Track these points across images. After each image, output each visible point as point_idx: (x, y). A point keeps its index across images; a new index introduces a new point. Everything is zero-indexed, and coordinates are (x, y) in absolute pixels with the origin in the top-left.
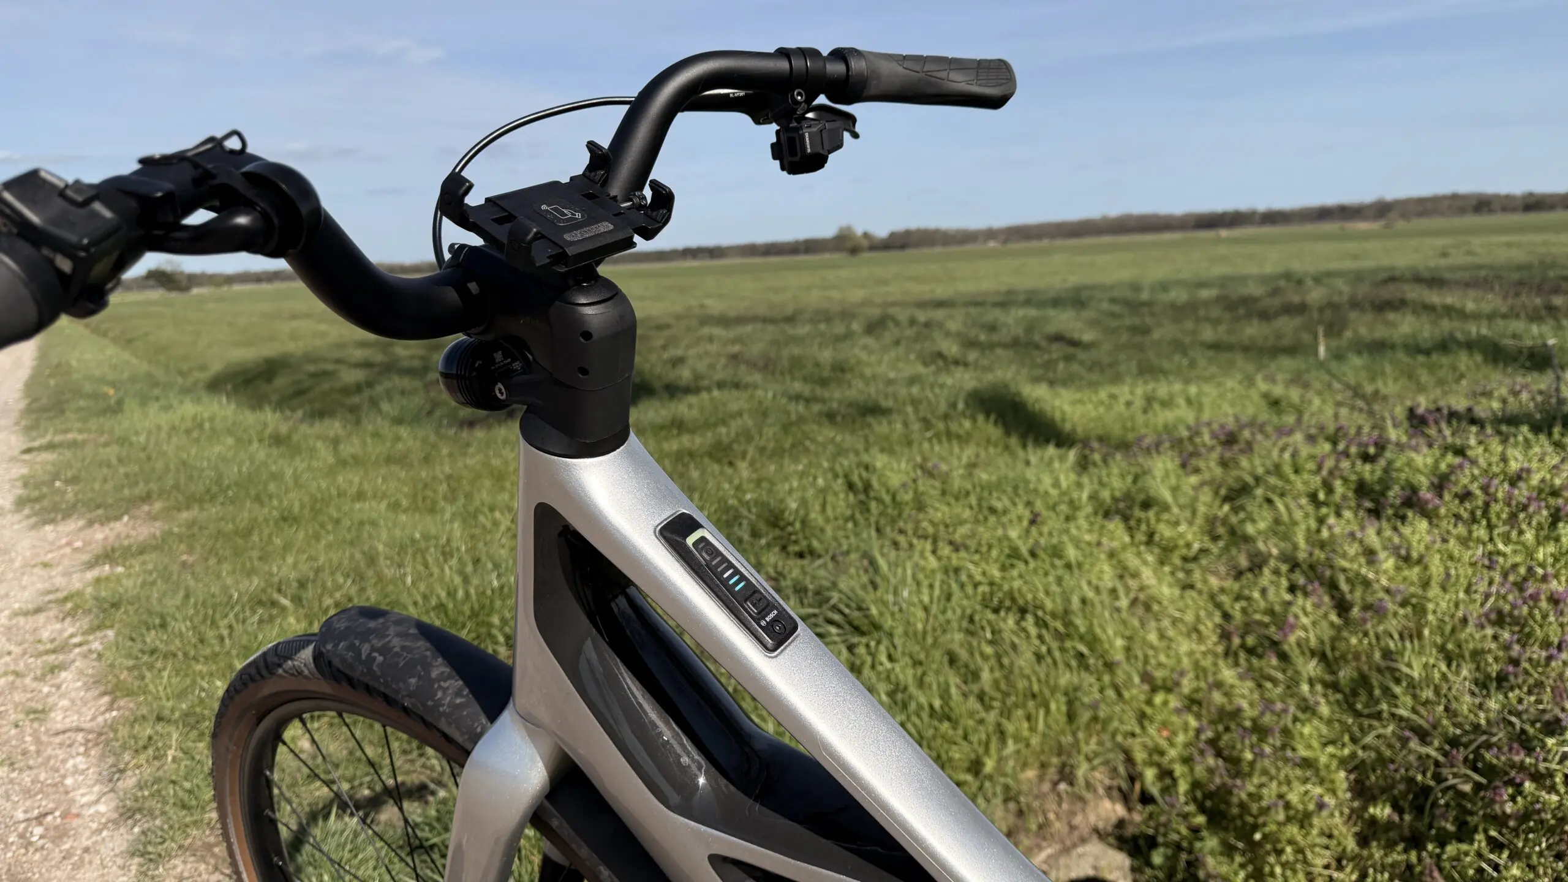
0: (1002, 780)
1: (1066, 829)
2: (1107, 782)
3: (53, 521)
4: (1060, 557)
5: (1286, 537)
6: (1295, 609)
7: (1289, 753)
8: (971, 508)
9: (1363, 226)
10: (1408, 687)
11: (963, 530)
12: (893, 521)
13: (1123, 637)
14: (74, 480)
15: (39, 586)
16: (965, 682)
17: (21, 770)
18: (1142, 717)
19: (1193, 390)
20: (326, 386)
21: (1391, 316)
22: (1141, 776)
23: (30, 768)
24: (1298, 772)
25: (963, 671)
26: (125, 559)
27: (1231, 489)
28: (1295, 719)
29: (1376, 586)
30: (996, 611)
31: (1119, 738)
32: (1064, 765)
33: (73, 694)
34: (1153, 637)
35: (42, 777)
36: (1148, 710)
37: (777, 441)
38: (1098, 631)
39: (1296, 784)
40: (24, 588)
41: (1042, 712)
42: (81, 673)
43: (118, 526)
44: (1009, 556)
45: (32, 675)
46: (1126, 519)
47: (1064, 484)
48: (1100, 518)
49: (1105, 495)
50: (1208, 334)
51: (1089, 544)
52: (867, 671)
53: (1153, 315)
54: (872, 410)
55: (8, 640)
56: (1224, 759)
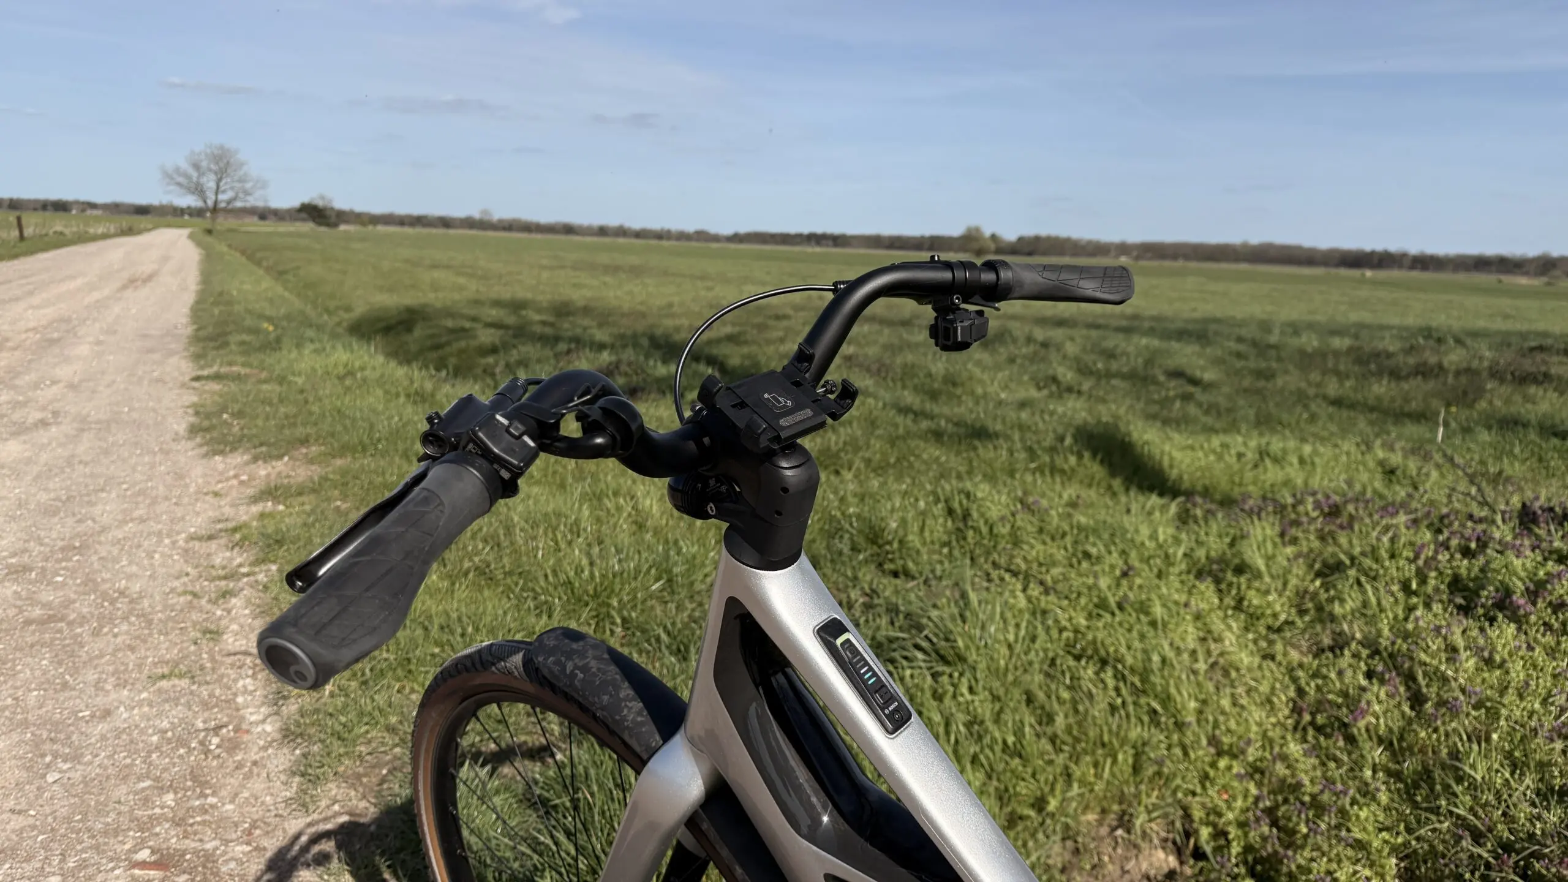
0: (1063, 819)
1: (1119, 872)
2: (1163, 834)
3: (221, 453)
4: (1147, 614)
5: (1372, 620)
6: (1369, 696)
7: (1344, 833)
8: (1066, 549)
9: (1523, 281)
10: (1468, 788)
11: (1056, 571)
12: (988, 553)
13: (1197, 699)
14: (239, 414)
15: (211, 513)
16: (1040, 724)
17: (200, 685)
18: (1205, 778)
19: (1307, 449)
20: (463, 344)
21: (1532, 390)
22: (1196, 832)
23: (208, 683)
24: (1350, 852)
25: (1039, 712)
26: (286, 498)
27: (1325, 564)
28: (1354, 802)
29: (1453, 684)
30: (1078, 658)
31: (1180, 795)
32: (1124, 813)
33: (242, 620)
34: (1226, 703)
35: (217, 692)
36: (1212, 773)
37: (882, 453)
38: (1173, 690)
39: (1346, 863)
40: (198, 514)
41: (1109, 761)
42: (248, 602)
43: (280, 466)
44: (1096, 606)
45: (207, 598)
46: (1217, 581)
47: (1161, 538)
48: (1191, 577)
49: (1201, 553)
50: (1332, 388)
51: (1176, 603)
52: (948, 701)
53: (1279, 359)
54: (979, 434)
55: (186, 561)
56: (1279, 829)
